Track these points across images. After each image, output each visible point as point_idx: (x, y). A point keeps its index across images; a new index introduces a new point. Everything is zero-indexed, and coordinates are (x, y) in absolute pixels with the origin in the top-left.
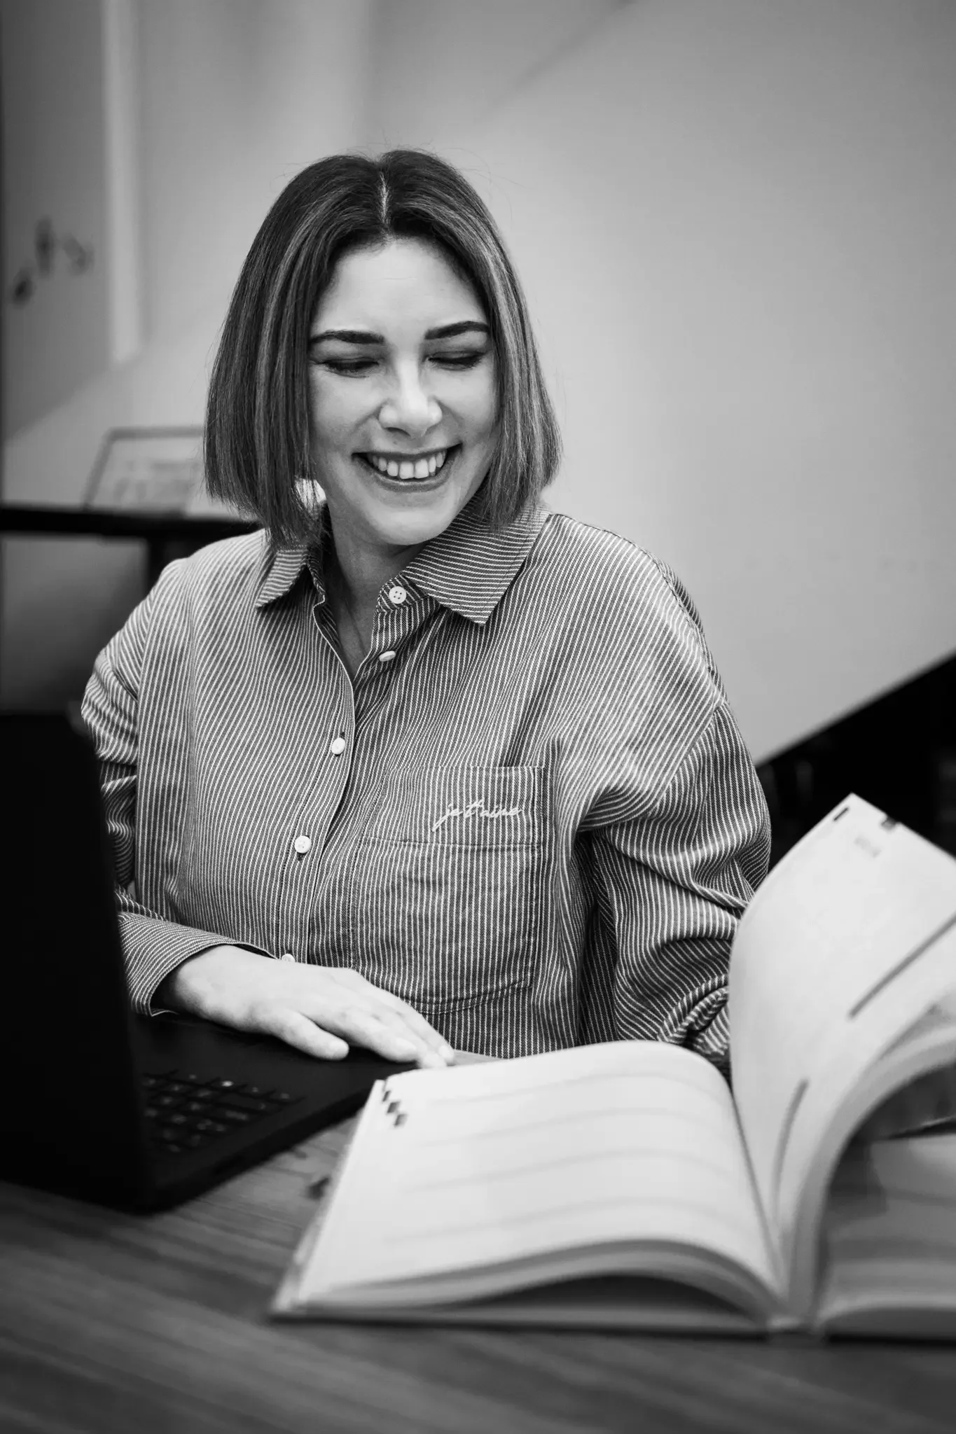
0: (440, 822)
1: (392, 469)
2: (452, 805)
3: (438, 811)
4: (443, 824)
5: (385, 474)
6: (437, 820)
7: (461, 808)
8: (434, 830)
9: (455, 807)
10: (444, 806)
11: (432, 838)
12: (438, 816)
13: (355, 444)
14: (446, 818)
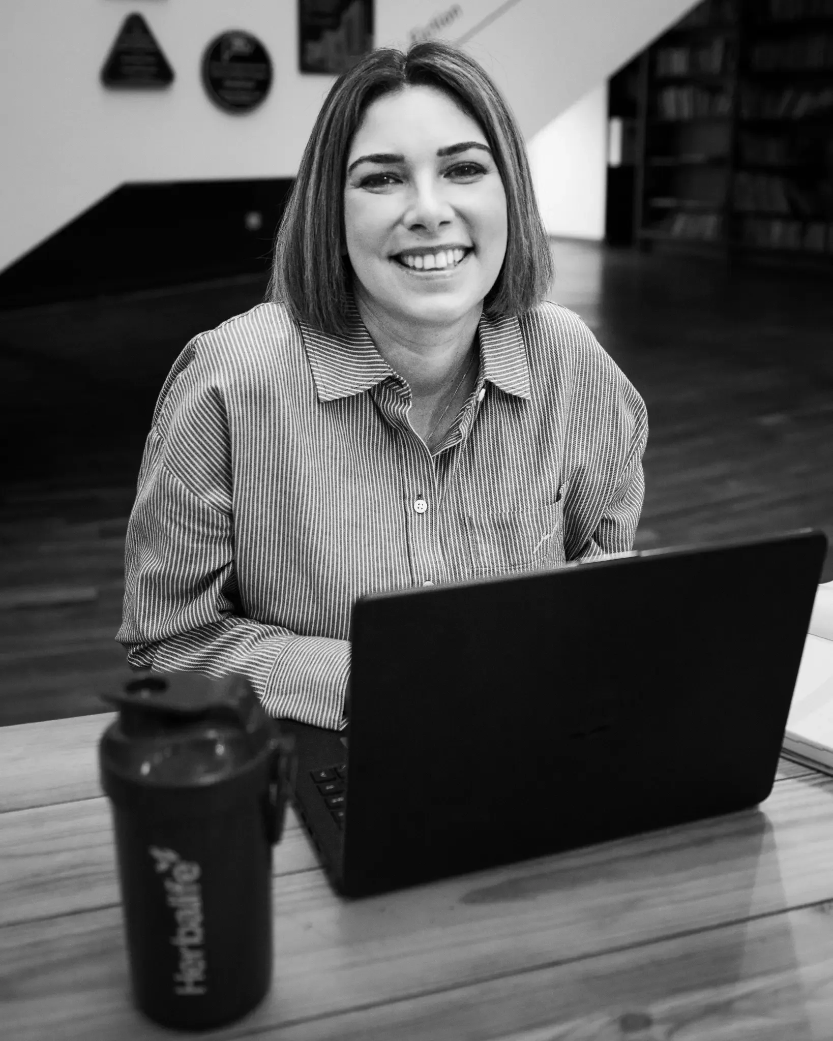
0: (538, 546)
1: (418, 262)
2: (545, 533)
3: (536, 539)
4: (540, 548)
5: (414, 268)
6: (536, 545)
7: (550, 533)
8: (535, 552)
9: (547, 534)
10: (540, 534)
11: (534, 558)
12: (536, 542)
13: (386, 250)
14: (541, 542)
